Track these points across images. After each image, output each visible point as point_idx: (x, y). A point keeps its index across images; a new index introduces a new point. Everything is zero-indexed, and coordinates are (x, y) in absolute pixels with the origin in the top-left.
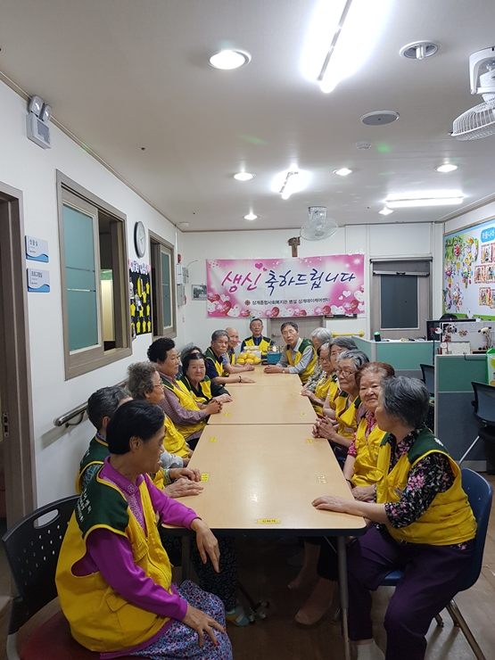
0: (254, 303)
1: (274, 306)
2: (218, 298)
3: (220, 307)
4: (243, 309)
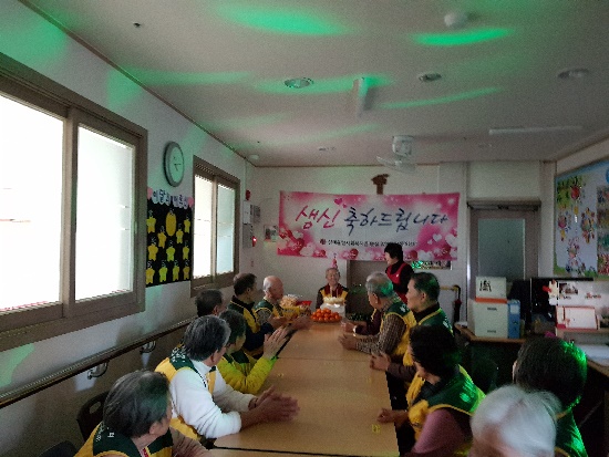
0: (330, 243)
1: (353, 247)
2: (290, 234)
4: (317, 248)
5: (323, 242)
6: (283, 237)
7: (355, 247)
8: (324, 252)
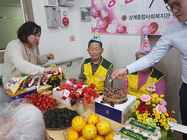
0: (131, 18)
1: (153, 20)
2: (99, 14)
4: (119, 26)
5: (124, 18)
7: (156, 20)
8: (125, 28)
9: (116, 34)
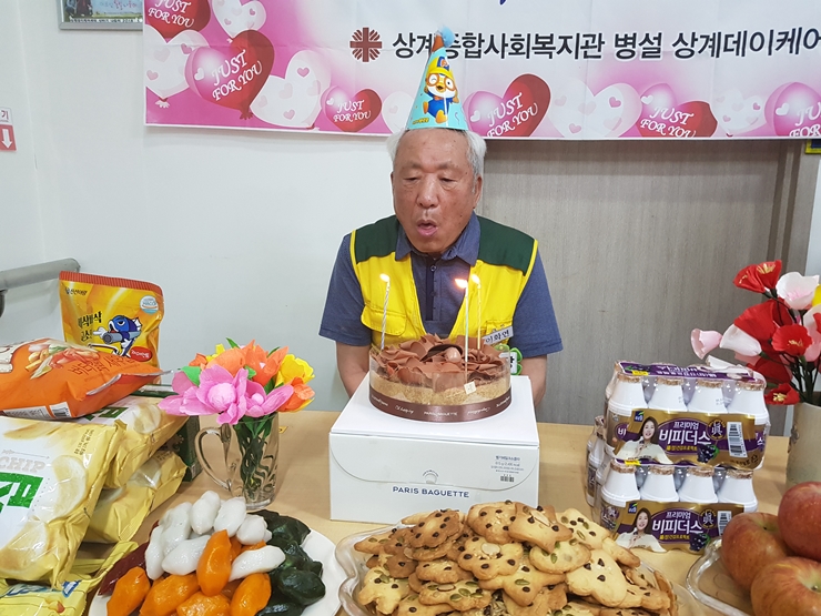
0: (404, 47)
1: (522, 66)
2: (199, 11)
3: (213, 69)
4: (336, 85)
6: (169, 31)
7: (537, 65)
8: (371, 101)
9: (316, 130)
